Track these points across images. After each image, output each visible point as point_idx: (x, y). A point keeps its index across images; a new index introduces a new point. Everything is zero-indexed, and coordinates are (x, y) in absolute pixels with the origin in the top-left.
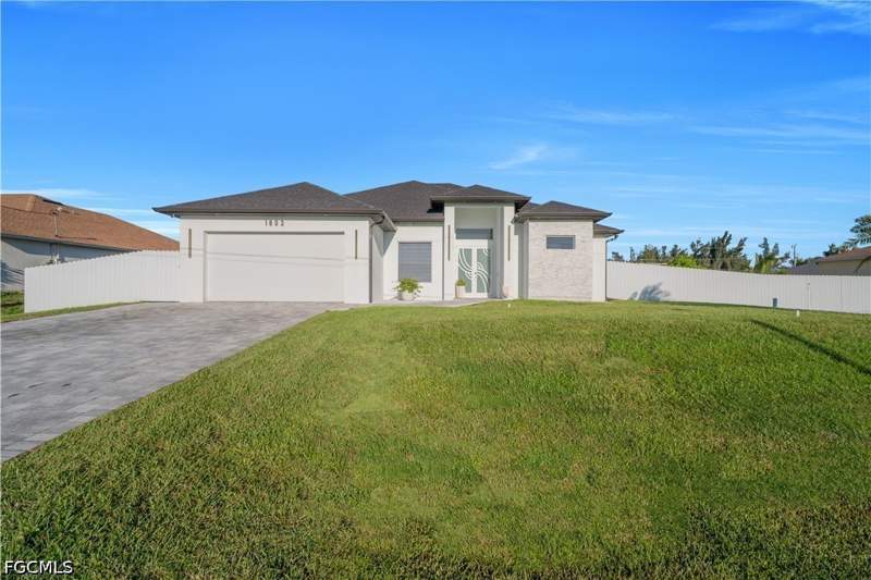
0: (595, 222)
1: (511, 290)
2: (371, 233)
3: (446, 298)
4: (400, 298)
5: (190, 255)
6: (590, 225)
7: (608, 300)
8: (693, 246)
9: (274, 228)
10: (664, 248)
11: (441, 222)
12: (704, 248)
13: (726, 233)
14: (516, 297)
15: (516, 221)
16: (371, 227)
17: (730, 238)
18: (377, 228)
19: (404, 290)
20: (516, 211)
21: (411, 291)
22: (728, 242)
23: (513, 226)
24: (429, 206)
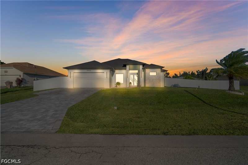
0: (161, 69)
1: (142, 85)
2: (110, 72)
3: (127, 87)
4: (116, 87)
5: (70, 78)
6: (160, 70)
7: (165, 87)
8: (197, 72)
9: (89, 72)
10: (189, 72)
11: (126, 69)
12: (200, 72)
13: (206, 68)
14: (143, 86)
15: (143, 69)
16: (110, 71)
17: (207, 69)
18: (111, 71)
19: (117, 85)
20: (143, 66)
21: (119, 85)
22: (207, 71)
23: (142, 70)
24: (123, 65)
